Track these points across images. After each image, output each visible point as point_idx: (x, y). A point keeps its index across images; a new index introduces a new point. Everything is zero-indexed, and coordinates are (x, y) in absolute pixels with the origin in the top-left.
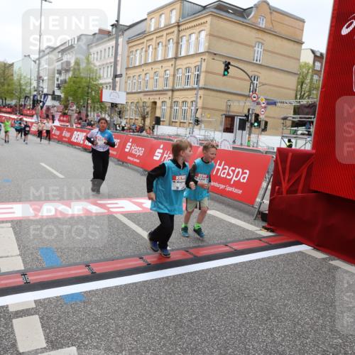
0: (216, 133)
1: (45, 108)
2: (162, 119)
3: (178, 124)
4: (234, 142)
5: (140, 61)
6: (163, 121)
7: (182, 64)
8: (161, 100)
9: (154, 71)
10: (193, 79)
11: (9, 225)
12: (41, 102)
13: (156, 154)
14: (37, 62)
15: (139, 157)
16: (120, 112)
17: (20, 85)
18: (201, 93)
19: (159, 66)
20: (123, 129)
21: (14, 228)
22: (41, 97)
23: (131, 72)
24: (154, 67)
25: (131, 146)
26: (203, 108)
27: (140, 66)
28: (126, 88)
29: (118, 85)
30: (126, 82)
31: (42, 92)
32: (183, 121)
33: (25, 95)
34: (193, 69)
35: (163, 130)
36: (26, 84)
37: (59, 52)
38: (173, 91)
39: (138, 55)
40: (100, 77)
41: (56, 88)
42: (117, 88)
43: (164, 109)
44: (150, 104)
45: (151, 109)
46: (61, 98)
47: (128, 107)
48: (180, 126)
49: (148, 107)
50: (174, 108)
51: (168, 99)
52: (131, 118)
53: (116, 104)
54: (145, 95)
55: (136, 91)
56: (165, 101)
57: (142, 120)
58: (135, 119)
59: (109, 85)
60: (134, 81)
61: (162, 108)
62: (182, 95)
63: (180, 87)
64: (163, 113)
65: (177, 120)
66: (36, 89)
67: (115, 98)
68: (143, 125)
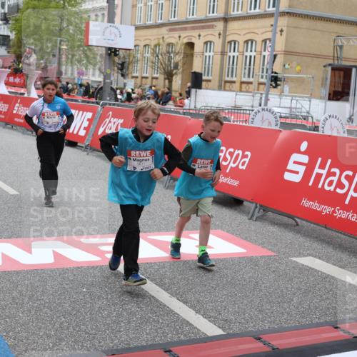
0: (314, 101)
2: (204, 78)
3: (237, 85)
4: (351, 119)
6: (210, 81)
8: (203, 40)
16: (123, 64)
18: (283, 22)
20: (129, 98)
26: (286, 53)
28: (133, 17)
29: (118, 11)
30: (133, 6)
32: (244, 80)
35: (208, 99)
38: (226, 20)
42: (117, 19)
43: (209, 57)
44: (181, 48)
45: (184, 57)
46: (10, 40)
47: (139, 55)
48: (241, 91)
49: (177, 54)
50: (229, 54)
51: (218, 36)
52: (145, 75)
53: (115, 49)
54: (171, 30)
55: (154, 24)
56: (211, 42)
57: (165, 79)
58: (153, 78)
59: (102, 13)
60: (150, 4)
61: (206, 54)
62: (245, 29)
63: (240, 12)
64: (207, 66)
65: (234, 79)
67: (113, 37)
68: (169, 89)
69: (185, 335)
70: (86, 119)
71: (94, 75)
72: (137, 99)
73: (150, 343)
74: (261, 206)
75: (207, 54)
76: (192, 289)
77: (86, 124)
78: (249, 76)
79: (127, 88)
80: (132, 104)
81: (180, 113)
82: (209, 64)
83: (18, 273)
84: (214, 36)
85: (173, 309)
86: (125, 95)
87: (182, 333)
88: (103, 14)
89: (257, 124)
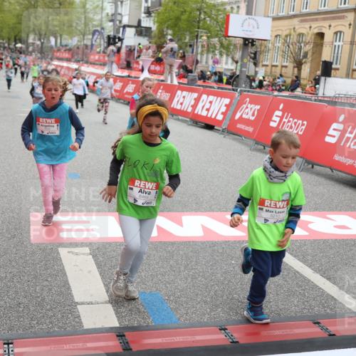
1: (123, 51)
2: (334, 66)
6: (338, 69)
8: (334, 30)
11: (87, 250)
12: (119, 39)
13: (331, 132)
16: (255, 54)
17: (85, 11)
20: (261, 85)
21: (94, 257)
25: (282, 118)
31: (120, 22)
33: (92, 29)
36: (94, 9)
41: (143, 15)
42: (253, 14)
43: (339, 46)
44: (311, 38)
45: (313, 47)
46: (152, 32)
47: (270, 45)
49: (307, 44)
51: (348, 26)
52: (275, 64)
53: (253, 39)
54: (302, 21)
55: (286, 15)
56: (341, 32)
57: (294, 67)
58: (282, 66)
59: (237, 5)
61: (335, 43)
64: (335, 55)
66: (110, 18)
67: (251, 29)
69: (331, 309)
70: (224, 105)
72: (269, 86)
73: (298, 315)
75: (337, 44)
76: (334, 266)
77: (224, 109)
79: (258, 75)
80: (263, 90)
81: (311, 100)
82: (338, 53)
83: (173, 244)
84: (345, 26)
85: (318, 284)
86: (257, 82)
87: (327, 307)
88: (238, 7)
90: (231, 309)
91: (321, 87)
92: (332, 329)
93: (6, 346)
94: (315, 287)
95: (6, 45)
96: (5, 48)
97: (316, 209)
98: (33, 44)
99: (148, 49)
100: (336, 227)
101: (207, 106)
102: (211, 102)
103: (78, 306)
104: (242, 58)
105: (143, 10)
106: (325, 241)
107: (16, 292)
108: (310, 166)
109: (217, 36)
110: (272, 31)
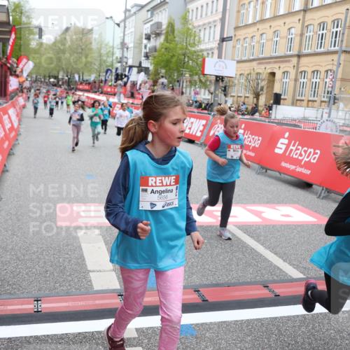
1: (129, 84)
2: (282, 97)
3: (305, 103)
5: (255, 17)
6: (286, 99)
7: (314, 18)
8: (282, 70)
9: (273, 30)
10: (328, 39)
12: (125, 76)
13: (279, 145)
14: (122, 25)
15: (254, 149)
16: (225, 87)
17: (100, 55)
18: (343, 56)
19: (280, 22)
21: (103, 236)
22: (124, 70)
23: (242, 34)
24: (274, 24)
25: (244, 135)
26: (343, 80)
27: (254, 24)
28: (233, 54)
30: (234, 47)
31: (126, 63)
32: (310, 99)
33: (105, 69)
34: (330, 25)
35: (283, 112)
36: (107, 54)
37: (148, 11)
38: (299, 56)
39: (251, 9)
40: (199, 42)
41: (143, 58)
42: (223, 57)
43: (286, 82)
44: (266, 76)
45: (268, 83)
46: (149, 71)
47: (236, 82)
48: (308, 106)
49: (263, 80)
50: (300, 80)
51: (292, 68)
52: (239, 95)
53: (222, 77)
54: (259, 64)
55: (247, 59)
56: (287, 72)
57: (254, 97)
58: (245, 97)
60: (245, 45)
61: (283, 80)
62: (312, 63)
63: (309, 51)
64: (284, 88)
65: (303, 98)
66: (119, 60)
67: (221, 69)
68: (256, 105)
69: (277, 276)
70: (201, 125)
71: (204, 94)
73: (253, 280)
74: (327, 189)
75: (285, 80)
77: (201, 128)
78: (314, 96)
81: (265, 121)
84: (290, 67)
85: (268, 258)
87: (275, 274)
88: (213, 53)
89: (322, 130)
90: (203, 276)
91: (273, 112)
92: (278, 291)
93: (36, 302)
94: (266, 260)
95: (43, 80)
96: (41, 82)
97: (268, 203)
98: (63, 79)
99: (145, 83)
100: (282, 215)
101: (189, 126)
102: (192, 123)
103: (90, 273)
104: (215, 90)
105: (143, 55)
106: (274, 226)
107: (45, 263)
108: (264, 171)
109: (196, 74)
110: (237, 71)
